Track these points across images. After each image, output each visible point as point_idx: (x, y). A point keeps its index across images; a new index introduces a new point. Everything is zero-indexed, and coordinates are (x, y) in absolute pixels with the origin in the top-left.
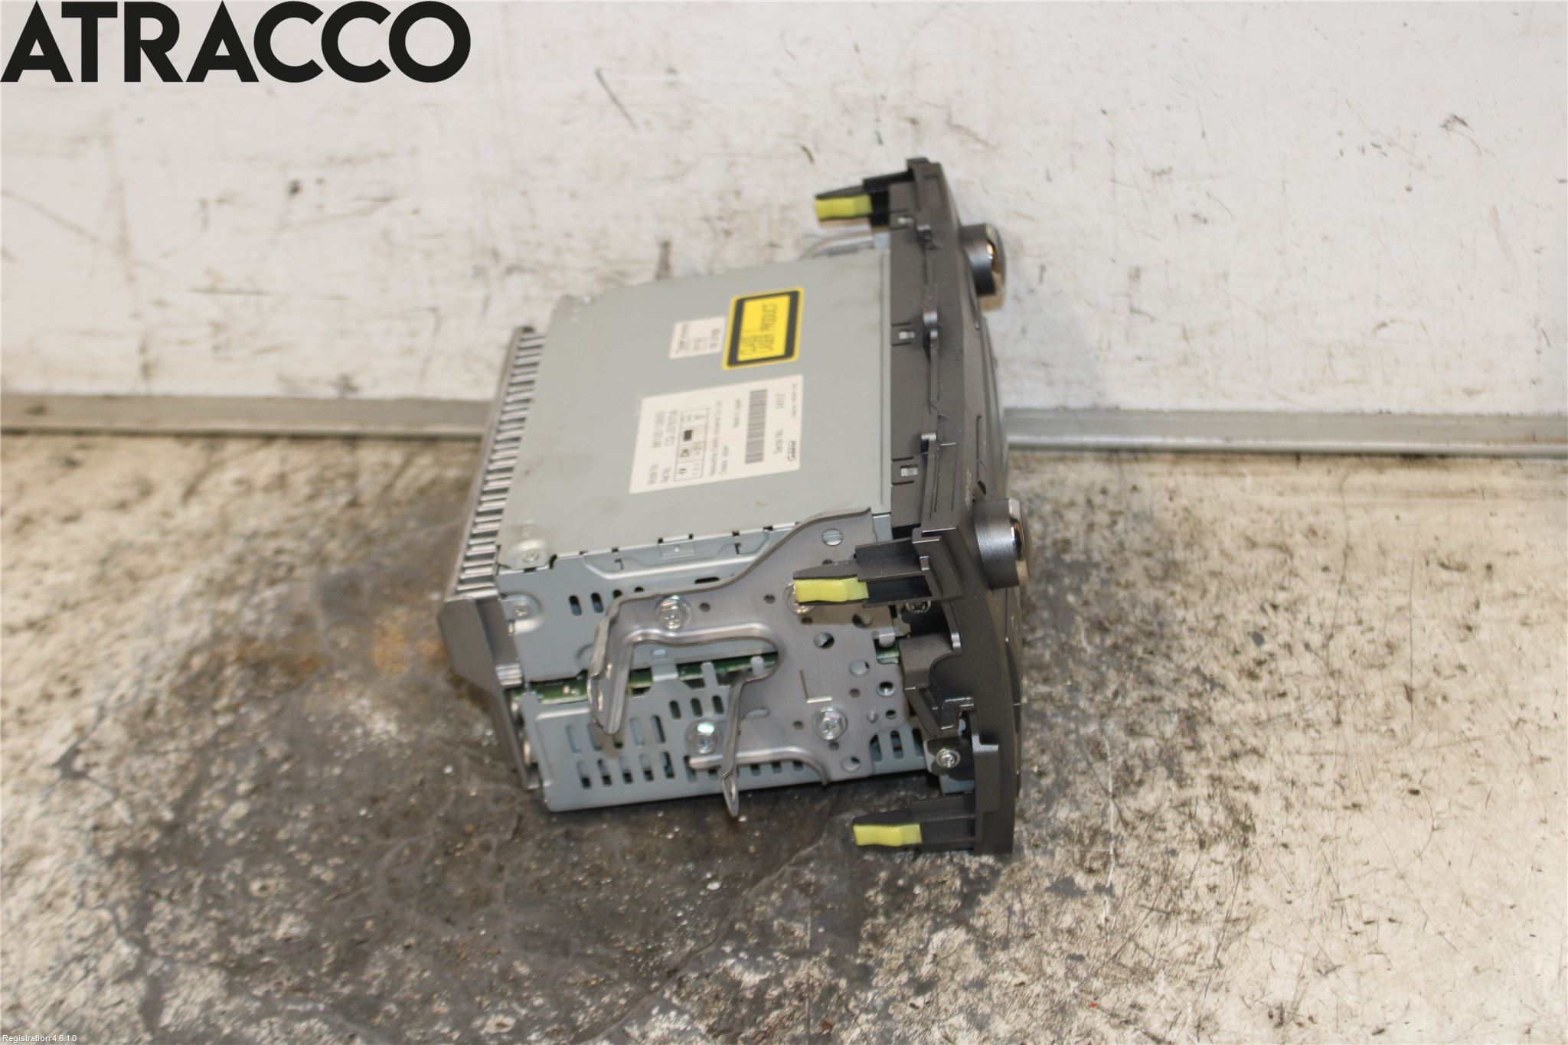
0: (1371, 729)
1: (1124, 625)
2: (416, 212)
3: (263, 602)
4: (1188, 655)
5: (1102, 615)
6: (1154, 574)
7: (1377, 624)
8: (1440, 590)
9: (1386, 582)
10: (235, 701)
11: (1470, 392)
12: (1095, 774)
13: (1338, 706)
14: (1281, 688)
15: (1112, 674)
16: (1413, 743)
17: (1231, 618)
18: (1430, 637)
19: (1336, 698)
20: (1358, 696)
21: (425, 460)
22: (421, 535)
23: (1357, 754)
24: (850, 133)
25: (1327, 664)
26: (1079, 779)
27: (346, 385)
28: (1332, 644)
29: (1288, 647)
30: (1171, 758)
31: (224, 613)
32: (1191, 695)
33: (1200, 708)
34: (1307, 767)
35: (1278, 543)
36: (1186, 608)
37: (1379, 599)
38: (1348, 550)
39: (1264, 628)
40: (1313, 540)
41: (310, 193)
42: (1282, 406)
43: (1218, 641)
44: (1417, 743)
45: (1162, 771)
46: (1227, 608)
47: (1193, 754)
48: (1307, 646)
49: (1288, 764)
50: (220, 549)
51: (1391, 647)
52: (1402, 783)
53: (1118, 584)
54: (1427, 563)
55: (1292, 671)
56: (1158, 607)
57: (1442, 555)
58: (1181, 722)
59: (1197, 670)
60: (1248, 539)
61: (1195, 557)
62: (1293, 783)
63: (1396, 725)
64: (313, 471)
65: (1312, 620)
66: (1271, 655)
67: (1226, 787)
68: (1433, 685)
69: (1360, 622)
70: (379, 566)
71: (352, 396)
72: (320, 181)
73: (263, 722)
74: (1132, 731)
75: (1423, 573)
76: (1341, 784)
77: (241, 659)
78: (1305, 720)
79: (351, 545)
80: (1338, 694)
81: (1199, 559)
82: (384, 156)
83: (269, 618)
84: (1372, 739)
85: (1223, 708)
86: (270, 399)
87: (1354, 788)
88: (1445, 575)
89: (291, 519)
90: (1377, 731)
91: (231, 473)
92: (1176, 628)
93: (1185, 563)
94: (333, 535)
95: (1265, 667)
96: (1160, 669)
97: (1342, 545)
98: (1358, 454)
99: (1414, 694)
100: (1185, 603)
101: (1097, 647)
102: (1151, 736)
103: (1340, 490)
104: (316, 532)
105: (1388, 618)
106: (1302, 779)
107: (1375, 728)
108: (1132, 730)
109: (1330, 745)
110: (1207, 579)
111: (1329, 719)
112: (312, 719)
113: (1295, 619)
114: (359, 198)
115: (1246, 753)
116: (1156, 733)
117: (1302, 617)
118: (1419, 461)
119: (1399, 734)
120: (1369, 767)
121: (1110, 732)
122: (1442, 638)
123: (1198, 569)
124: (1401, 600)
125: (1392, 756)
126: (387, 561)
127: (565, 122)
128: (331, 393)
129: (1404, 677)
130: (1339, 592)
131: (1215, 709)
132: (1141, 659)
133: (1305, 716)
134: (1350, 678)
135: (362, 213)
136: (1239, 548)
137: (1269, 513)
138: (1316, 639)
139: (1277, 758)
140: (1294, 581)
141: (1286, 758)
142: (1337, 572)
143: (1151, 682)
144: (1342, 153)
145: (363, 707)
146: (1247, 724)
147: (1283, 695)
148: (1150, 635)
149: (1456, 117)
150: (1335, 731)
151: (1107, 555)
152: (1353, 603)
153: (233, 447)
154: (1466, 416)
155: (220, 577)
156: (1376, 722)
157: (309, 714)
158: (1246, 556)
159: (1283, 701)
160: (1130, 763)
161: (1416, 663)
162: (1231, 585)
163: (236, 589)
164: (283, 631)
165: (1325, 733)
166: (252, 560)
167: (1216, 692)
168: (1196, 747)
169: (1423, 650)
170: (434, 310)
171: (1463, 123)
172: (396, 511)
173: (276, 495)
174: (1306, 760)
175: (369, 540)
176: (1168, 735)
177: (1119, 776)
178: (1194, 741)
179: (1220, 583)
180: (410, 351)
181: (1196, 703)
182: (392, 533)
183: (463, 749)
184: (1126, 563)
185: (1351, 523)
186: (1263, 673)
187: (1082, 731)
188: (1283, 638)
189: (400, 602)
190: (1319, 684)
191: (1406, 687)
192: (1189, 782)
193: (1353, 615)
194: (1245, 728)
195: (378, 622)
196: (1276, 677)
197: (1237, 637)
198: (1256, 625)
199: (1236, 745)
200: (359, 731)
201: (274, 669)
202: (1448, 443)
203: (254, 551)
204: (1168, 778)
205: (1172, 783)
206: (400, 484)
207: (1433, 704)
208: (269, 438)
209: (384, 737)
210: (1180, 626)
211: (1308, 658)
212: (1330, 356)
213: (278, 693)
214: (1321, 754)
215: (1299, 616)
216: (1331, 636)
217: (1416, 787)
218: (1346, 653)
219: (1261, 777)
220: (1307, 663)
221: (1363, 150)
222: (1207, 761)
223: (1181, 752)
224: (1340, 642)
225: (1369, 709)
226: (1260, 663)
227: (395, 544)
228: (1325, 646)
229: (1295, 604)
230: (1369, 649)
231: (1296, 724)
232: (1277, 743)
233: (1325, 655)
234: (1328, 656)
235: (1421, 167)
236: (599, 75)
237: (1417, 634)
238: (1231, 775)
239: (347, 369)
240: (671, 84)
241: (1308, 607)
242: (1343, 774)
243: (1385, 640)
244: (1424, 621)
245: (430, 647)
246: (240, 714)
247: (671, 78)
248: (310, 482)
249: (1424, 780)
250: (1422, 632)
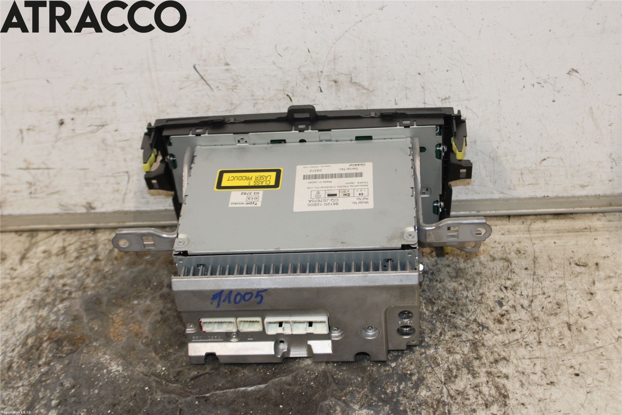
0: (554, 345)
1: (441, 301)
2: (116, 130)
3: (59, 310)
4: (471, 313)
5: (431, 296)
6: (452, 275)
7: (552, 294)
8: (577, 276)
9: (553, 274)
10: (48, 360)
11: (583, 186)
12: (435, 373)
13: (539, 334)
14: (513, 327)
15: (438, 324)
16: (573, 351)
17: (488, 295)
18: (575, 299)
19: (537, 331)
20: (547, 329)
22: (128, 273)
23: (550, 357)
24: (307, 88)
25: (532, 314)
26: (429, 376)
27: (90, 206)
28: (533, 304)
29: (514, 307)
30: (468, 364)
31: (41, 316)
32: (474, 333)
33: (478, 338)
34: (528, 365)
35: (504, 257)
36: (468, 291)
37: (551, 282)
38: (535, 259)
39: (502, 298)
40: (519, 255)
41: (69, 124)
42: (502, 196)
43: (483, 306)
44: (575, 351)
45: (465, 370)
46: (484, 289)
47: (478, 361)
48: (522, 306)
49: (520, 364)
50: (38, 286)
51: (559, 305)
52: (571, 371)
53: (437, 281)
54: (570, 264)
55: (517, 319)
56: (455, 291)
57: (576, 259)
58: (471, 346)
59: (475, 320)
60: (491, 256)
61: (469, 266)
62: (523, 373)
63: (565, 342)
64: (78, 245)
65: (523, 294)
66: (507, 311)
67: (494, 377)
68: (579, 322)
69: (544, 294)
70: (110, 289)
71: (93, 211)
72: (73, 119)
73: (62, 369)
74: (449, 352)
75: (568, 268)
76: (544, 371)
77: (49, 339)
78: (525, 342)
79: (96, 280)
80: (538, 329)
81: (471, 267)
82: (101, 107)
83: (61, 318)
84: (555, 349)
85: (489, 339)
86: (56, 214)
87: (550, 374)
88: (578, 269)
89: (69, 269)
90: (557, 346)
91: (42, 248)
92: (464, 301)
93: (465, 269)
94: (88, 276)
95: (505, 317)
96: (459, 321)
97: (532, 257)
98: (536, 215)
99: (571, 326)
100: (467, 288)
101: (431, 312)
102: (458, 353)
103: (529, 231)
104: (80, 275)
105: (556, 291)
106: (527, 371)
107: (556, 344)
108: (449, 350)
109: (537, 354)
110: (475, 276)
111: (535, 341)
112: (83, 366)
113: (516, 293)
114: (91, 126)
115: (501, 360)
116: (460, 352)
117: (518, 292)
118: (561, 216)
119: (567, 347)
120: (555, 363)
121: (440, 353)
122: (580, 299)
123: (471, 272)
124: (561, 282)
125: (565, 358)
126: (113, 287)
127: (181, 89)
128: (84, 210)
129: (566, 319)
130: (533, 280)
131: (485, 339)
132: (450, 316)
133: (525, 340)
134: (542, 320)
135: (92, 132)
136: (488, 261)
137: (499, 243)
138: (526, 303)
139: (515, 361)
140: (513, 275)
141: (519, 361)
142: (531, 270)
143: (456, 327)
144: (524, 87)
145: (106, 359)
146: (500, 345)
147: (514, 330)
148: (453, 304)
149: (573, 70)
150: (539, 346)
151: (431, 267)
152: (540, 284)
153: (41, 235)
154: (581, 197)
155: (38, 299)
156: (556, 342)
157: (82, 364)
158: (491, 264)
159: (515, 332)
160: (450, 367)
161: (570, 312)
162: (486, 279)
163: (46, 305)
164: (68, 324)
165: (535, 348)
166: (52, 289)
167: (485, 330)
168: (479, 358)
169: (573, 305)
170: (127, 172)
171: (577, 72)
172: (115, 262)
173: (61, 257)
174: (528, 362)
175: (104, 277)
176: (466, 352)
177: (446, 373)
178: (477, 355)
179: (481, 278)
180: (118, 191)
181: (476, 336)
182: (114, 273)
183: (153, 377)
184: (439, 270)
185: (535, 246)
186: (504, 320)
187: (428, 353)
188: (511, 303)
189: (121, 306)
190: (529, 324)
191: (567, 323)
192: (477, 375)
193: (540, 290)
194: (499, 347)
195: (110, 316)
196: (510, 322)
197: (491, 303)
198: (499, 297)
199: (497, 356)
200: (105, 371)
201: (65, 343)
202: (574, 208)
203: (53, 286)
204: (468, 373)
205: (470, 376)
207: (580, 331)
208: (57, 231)
209: (117, 373)
210: (466, 299)
211: (524, 312)
212: (522, 174)
213: (67, 354)
214: (534, 358)
215: (517, 291)
216: (532, 301)
217: (578, 372)
218: (539, 309)
219: (509, 371)
220: (523, 315)
221: (533, 86)
222: (484, 364)
223: (472, 360)
224: (536, 304)
225: (553, 335)
226: (502, 315)
227: (116, 279)
228: (530, 306)
229: (515, 286)
231: (521, 344)
232: (514, 354)
233: (530, 310)
234: (532, 310)
235: (559, 92)
236: (195, 67)
237: (569, 298)
238: (496, 370)
239: (90, 199)
240: (228, 70)
241: (521, 287)
242: (545, 368)
243: (556, 301)
244: (572, 291)
245: (134, 327)
246: (51, 366)
247: (227, 67)
248: (76, 250)
249: (581, 368)
250: (571, 297)
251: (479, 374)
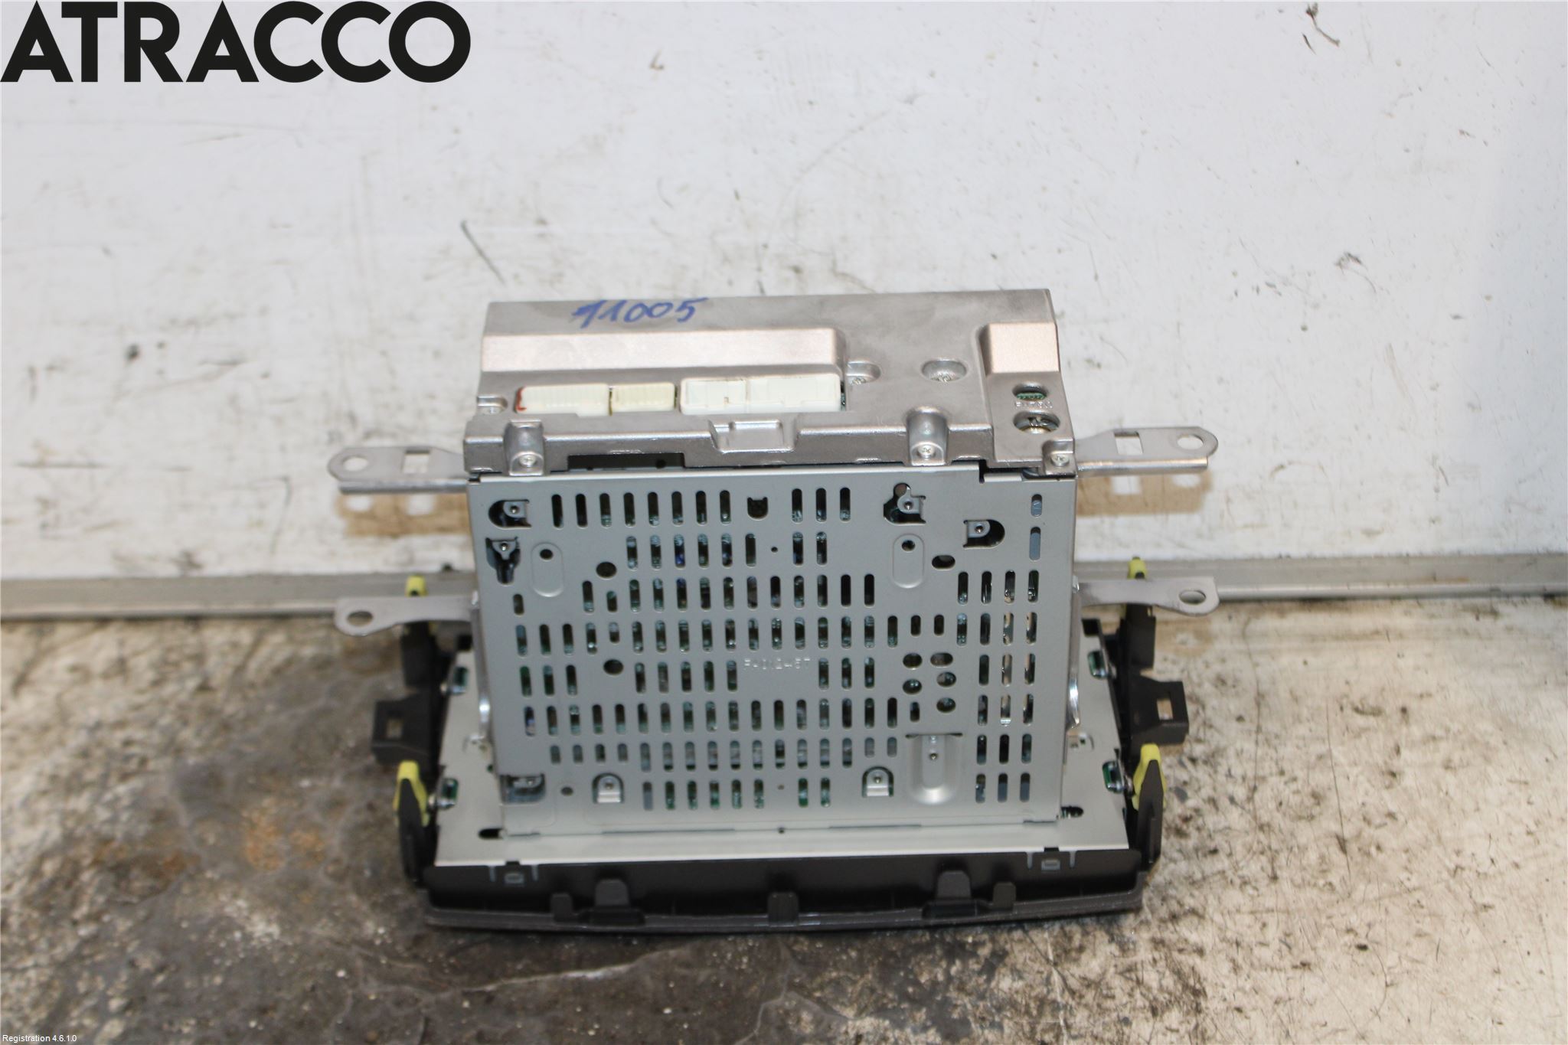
0: (1309, 884)
2: (266, 376)
3: (117, 799)
7: (1300, 774)
8: (1358, 736)
9: (1302, 730)
10: (95, 909)
11: (1370, 533)
12: (1032, 942)
13: (1272, 860)
14: (1212, 845)
16: (1353, 896)
18: (1355, 784)
19: (1269, 853)
20: (1290, 849)
21: (277, 638)
22: (283, 718)
23: (1299, 910)
24: (730, 283)
25: (1255, 818)
26: (1017, 948)
27: (189, 561)
28: (1257, 796)
29: (1213, 801)
30: (1109, 923)
31: (74, 813)
34: (1249, 927)
37: (1298, 747)
38: (1260, 699)
39: (1185, 783)
40: (1223, 689)
41: (150, 358)
42: (1181, 553)
44: (1357, 895)
45: (1102, 936)
47: (1132, 916)
48: (1232, 800)
49: (1230, 924)
50: (61, 742)
51: (1317, 797)
52: (1348, 938)
54: (1342, 709)
55: (1221, 826)
57: (1355, 698)
62: (1238, 944)
63: (1336, 881)
64: (155, 654)
65: (1233, 772)
66: (1197, 811)
67: (1170, 950)
68: (1365, 834)
69: (1282, 773)
70: (239, 754)
71: (195, 573)
72: (161, 345)
73: (130, 930)
75: (1339, 718)
76: (1287, 941)
77: (97, 862)
78: (1240, 877)
79: (206, 732)
80: (1270, 848)
82: (231, 317)
83: (125, 817)
84: (1311, 893)
86: (104, 580)
87: (1301, 946)
88: (1360, 721)
89: (137, 707)
90: (1315, 885)
91: (66, 660)
94: (185, 723)
95: (1191, 823)
97: (1253, 694)
98: (1258, 600)
99: (1347, 845)
103: (1244, 635)
104: (166, 720)
105: (1310, 767)
106: (1247, 939)
107: (1313, 881)
109: (1270, 902)
111: (1265, 875)
112: (185, 925)
113: (1216, 772)
114: (204, 362)
115: (1185, 914)
117: (1222, 770)
118: (1319, 604)
119: (1338, 888)
120: (1312, 923)
122: (1367, 785)
124: (1321, 748)
125: (1334, 911)
126: (249, 749)
127: (428, 278)
128: (172, 571)
129: (1334, 827)
130: (1257, 743)
133: (1240, 873)
134: (1280, 830)
135: (207, 378)
138: (1240, 793)
139: (1218, 918)
140: (1209, 733)
141: (1227, 917)
142: (1251, 721)
144: (1236, 294)
145: (239, 909)
146: (1182, 884)
147: (1215, 852)
149: (1350, 255)
150: (1273, 887)
152: (1272, 752)
154: (1367, 558)
155: (64, 773)
156: (1313, 876)
157: (181, 919)
159: (1215, 857)
160: (1067, 930)
161: (1345, 812)
163: (84, 786)
164: (142, 829)
165: (1263, 890)
166: (99, 753)
168: (1134, 910)
169: (1350, 798)
170: (286, 479)
171: (1357, 260)
172: (251, 694)
173: (117, 682)
174: (1248, 919)
175: (226, 726)
177: (1057, 943)
180: (259, 524)
182: (250, 718)
183: (355, 949)
185: (1259, 670)
186: (1190, 829)
188: (1207, 792)
189: (268, 791)
190: (1249, 839)
191: (1338, 837)
192: (1131, 946)
193: (1274, 766)
194: (1181, 888)
195: (245, 814)
196: (1205, 834)
198: (1176, 779)
199: (1175, 907)
200: (238, 935)
201: (135, 872)
202: (1348, 585)
203: (99, 744)
204: (1110, 942)
205: (1114, 948)
206: (253, 665)
207: (1368, 854)
208: (103, 621)
209: (267, 940)
211: (1235, 812)
212: (1229, 499)
214: (1261, 912)
215: (1219, 769)
216: (1255, 789)
217: (1364, 942)
218: (1272, 805)
219: (1205, 939)
220: (1235, 818)
221: (1258, 290)
222: (1147, 923)
224: (1264, 794)
225: (1304, 862)
226: (1186, 820)
227: (255, 731)
228: (1250, 799)
229: (1213, 756)
230: (1295, 800)
231: (1231, 882)
232: (1215, 903)
233: (1251, 808)
234: (1255, 809)
235: (1316, 306)
236: (464, 227)
237: (1341, 782)
238: (1174, 937)
239: (189, 544)
240: (542, 236)
241: (1227, 758)
242: (1288, 932)
243: (1310, 790)
244: (1347, 768)
245: (306, 838)
246: (104, 923)
247: (541, 229)
248: (153, 666)
249: (1371, 934)
250: (1346, 780)
251: (1134, 943)
